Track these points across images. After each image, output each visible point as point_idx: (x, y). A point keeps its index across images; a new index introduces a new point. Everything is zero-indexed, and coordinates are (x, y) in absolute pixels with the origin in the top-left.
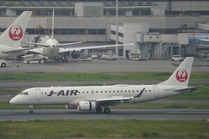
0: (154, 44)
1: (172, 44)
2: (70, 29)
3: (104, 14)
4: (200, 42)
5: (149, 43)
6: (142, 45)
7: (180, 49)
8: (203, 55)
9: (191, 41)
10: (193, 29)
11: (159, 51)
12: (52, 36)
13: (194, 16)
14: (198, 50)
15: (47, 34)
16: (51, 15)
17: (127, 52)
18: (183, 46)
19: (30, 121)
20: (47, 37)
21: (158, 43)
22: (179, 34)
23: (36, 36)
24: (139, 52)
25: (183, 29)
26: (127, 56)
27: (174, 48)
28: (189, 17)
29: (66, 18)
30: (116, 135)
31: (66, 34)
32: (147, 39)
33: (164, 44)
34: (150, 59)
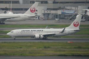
0: (49, 14)
1: (55, 14)
2: (17, 9)
3: (30, 3)
4: (65, 13)
5: (47, 14)
6: (44, 14)
7: (58, 16)
8: (67, 18)
9: (62, 13)
10: (63, 9)
11: (50, 17)
12: (11, 11)
13: (63, 4)
14: (65, 16)
15: (9, 10)
16: (10, 3)
17: (39, 17)
18: (59, 15)
19: (2, 43)
20: (9, 11)
21: (50, 14)
22: (58, 10)
23: (5, 11)
24: (43, 17)
25: (59, 8)
26: (39, 18)
27: (56, 15)
28: (62, 4)
29: (16, 4)
30: (35, 48)
31: (16, 10)
32: (46, 12)
33: (52, 14)
34: (47, 19)
